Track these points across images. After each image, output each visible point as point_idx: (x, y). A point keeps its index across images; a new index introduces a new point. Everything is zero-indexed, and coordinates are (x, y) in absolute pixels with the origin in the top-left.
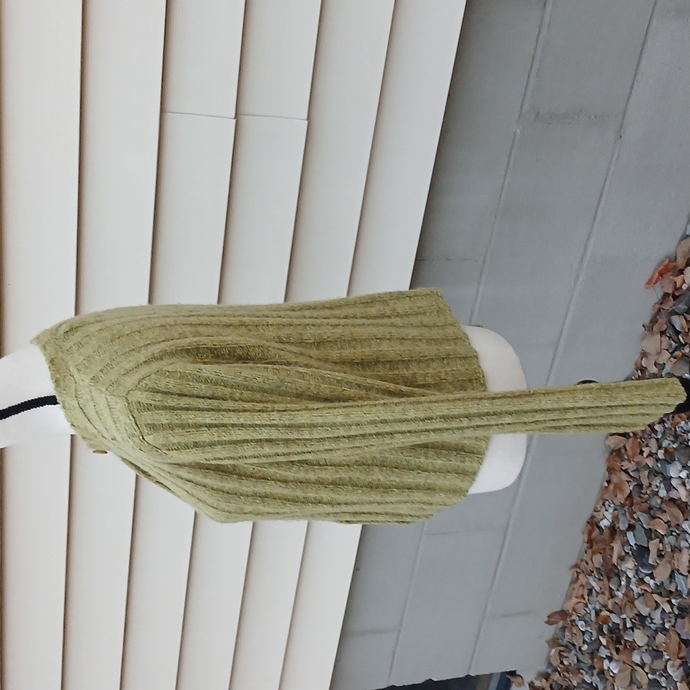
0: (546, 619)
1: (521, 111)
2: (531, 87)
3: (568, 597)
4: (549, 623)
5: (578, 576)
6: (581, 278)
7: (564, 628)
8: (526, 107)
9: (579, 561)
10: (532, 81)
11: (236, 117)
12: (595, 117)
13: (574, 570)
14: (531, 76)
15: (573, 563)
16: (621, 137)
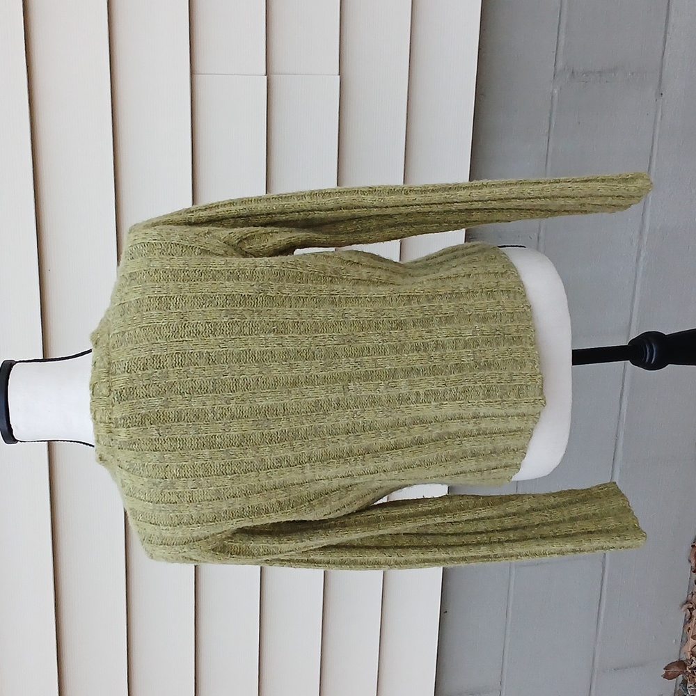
0: (664, 672)
1: (555, 69)
2: (562, 43)
3: (684, 642)
4: (666, 676)
5: (691, 613)
6: (643, 254)
7: (685, 683)
8: (560, 65)
9: (690, 596)
10: (562, 37)
11: (266, 74)
12: (632, 74)
13: (686, 606)
14: (561, 30)
15: (684, 599)
16: (662, 94)
